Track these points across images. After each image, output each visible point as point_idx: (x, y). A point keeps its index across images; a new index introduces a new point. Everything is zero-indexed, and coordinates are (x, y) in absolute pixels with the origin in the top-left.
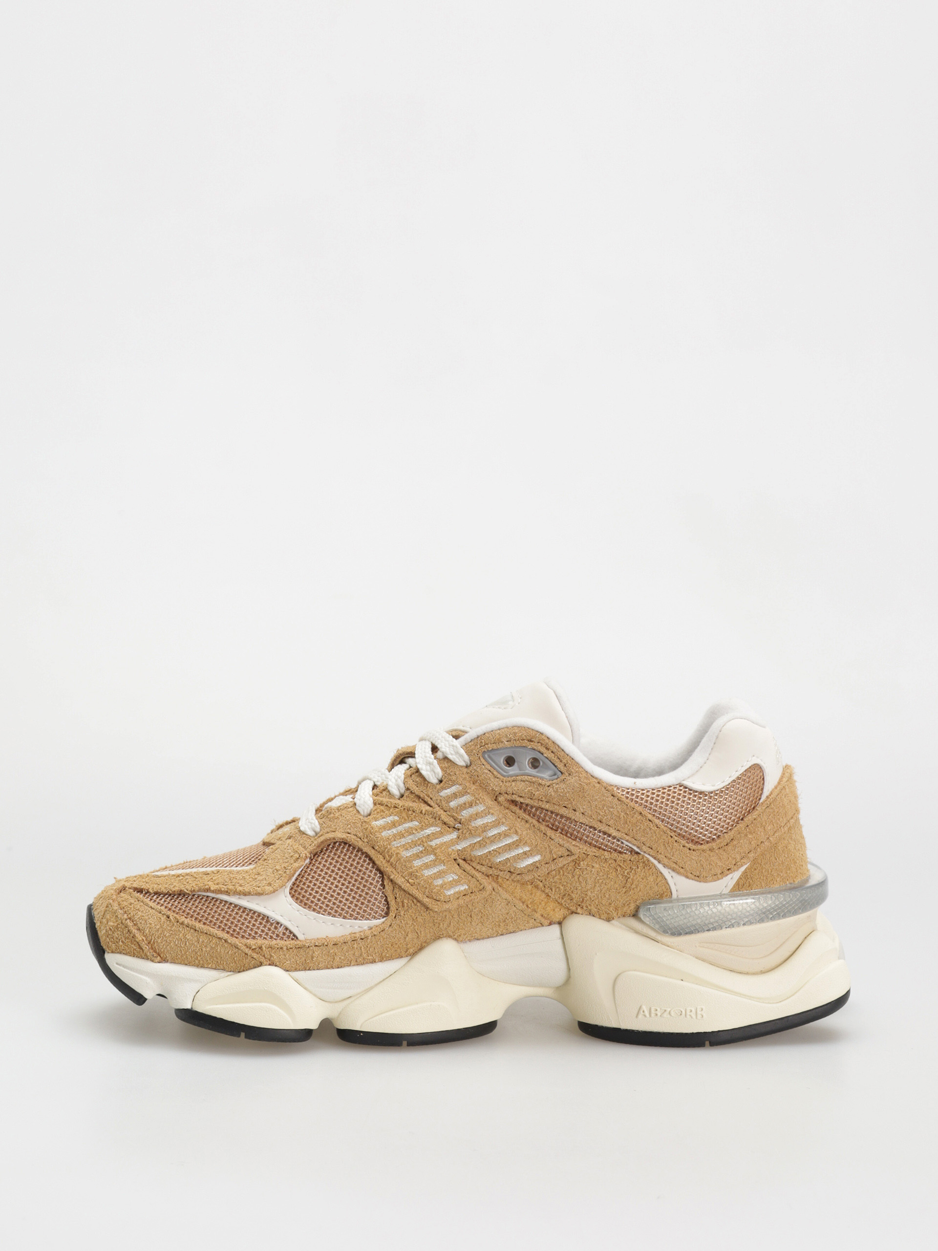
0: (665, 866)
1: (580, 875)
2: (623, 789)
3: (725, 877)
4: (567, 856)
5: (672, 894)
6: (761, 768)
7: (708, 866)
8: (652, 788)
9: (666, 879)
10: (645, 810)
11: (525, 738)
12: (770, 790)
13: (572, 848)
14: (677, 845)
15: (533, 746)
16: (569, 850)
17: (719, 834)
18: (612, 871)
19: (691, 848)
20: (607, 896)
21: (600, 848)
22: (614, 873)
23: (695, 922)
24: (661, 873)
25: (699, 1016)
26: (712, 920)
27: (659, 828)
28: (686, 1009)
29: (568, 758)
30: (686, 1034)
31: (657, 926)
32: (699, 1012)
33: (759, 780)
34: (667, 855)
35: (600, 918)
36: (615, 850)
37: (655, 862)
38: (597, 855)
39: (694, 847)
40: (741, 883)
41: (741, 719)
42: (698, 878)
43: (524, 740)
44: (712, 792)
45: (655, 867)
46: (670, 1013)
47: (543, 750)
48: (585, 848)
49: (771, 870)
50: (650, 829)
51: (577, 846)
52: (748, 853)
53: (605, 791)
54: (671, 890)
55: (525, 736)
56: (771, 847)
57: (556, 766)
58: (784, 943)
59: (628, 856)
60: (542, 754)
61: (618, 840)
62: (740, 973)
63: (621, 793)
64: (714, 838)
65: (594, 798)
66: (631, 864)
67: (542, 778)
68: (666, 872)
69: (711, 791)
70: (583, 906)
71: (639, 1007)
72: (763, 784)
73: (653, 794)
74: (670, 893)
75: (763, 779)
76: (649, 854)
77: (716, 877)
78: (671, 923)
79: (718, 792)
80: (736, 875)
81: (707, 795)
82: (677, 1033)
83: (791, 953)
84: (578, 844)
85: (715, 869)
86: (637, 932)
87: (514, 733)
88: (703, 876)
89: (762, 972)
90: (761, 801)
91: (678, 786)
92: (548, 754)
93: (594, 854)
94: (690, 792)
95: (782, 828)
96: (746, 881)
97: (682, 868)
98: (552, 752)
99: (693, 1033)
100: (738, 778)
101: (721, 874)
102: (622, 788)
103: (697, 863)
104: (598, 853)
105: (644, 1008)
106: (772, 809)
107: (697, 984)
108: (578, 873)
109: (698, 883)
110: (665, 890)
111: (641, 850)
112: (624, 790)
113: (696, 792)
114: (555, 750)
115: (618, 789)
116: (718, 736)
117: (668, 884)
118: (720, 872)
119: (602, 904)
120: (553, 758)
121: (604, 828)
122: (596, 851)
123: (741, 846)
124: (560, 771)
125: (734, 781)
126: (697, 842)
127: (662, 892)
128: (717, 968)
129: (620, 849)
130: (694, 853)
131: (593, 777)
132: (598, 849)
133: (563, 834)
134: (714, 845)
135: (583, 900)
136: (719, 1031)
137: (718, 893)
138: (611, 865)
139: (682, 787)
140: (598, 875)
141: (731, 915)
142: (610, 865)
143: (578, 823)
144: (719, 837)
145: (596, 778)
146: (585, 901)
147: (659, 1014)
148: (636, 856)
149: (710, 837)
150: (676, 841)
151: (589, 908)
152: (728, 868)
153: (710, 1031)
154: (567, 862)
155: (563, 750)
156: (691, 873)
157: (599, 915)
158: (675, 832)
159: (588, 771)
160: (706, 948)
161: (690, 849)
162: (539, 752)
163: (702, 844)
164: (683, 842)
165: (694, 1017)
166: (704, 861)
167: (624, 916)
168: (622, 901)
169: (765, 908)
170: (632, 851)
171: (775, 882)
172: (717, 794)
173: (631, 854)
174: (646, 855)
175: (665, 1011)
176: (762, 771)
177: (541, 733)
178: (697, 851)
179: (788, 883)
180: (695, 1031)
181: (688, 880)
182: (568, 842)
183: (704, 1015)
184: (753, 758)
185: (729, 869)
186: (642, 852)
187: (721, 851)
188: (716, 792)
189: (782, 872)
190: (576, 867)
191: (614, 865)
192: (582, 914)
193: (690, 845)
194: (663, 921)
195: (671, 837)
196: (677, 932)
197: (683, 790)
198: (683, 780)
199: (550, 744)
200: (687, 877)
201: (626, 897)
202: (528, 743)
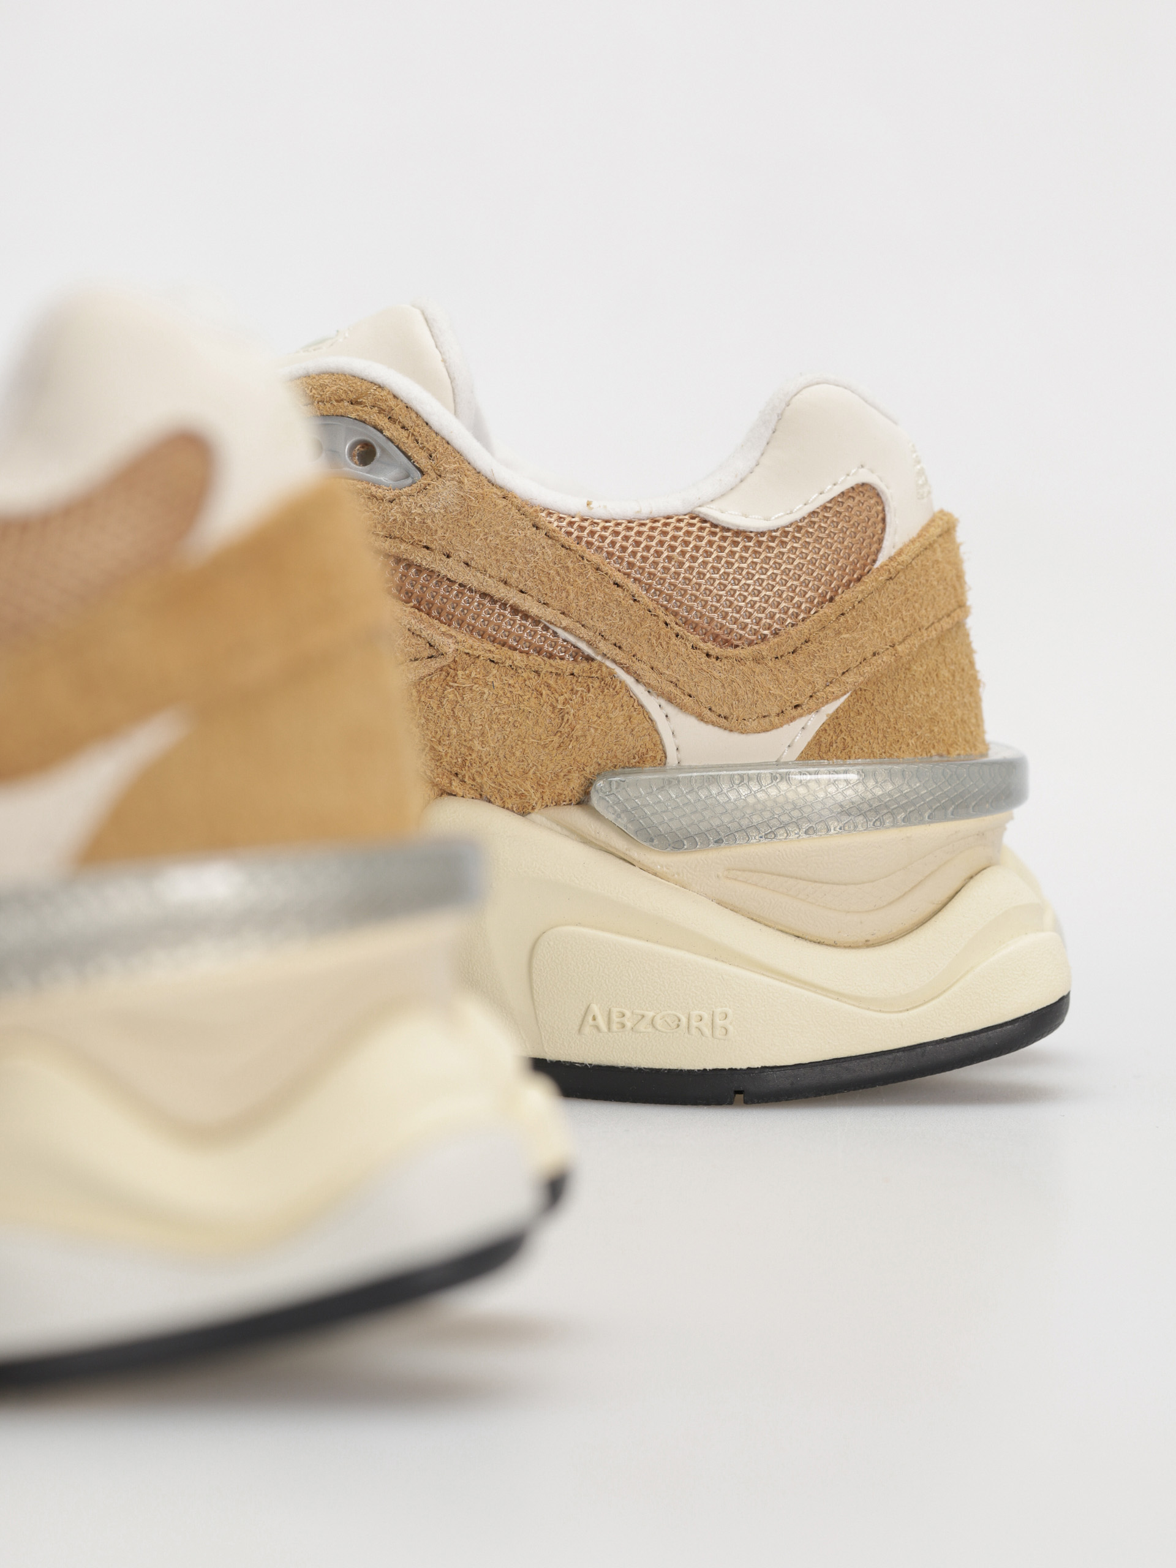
0: (650, 689)
1: (457, 702)
2: (561, 515)
3: (787, 723)
4: (429, 658)
5: (666, 757)
6: (878, 495)
7: (750, 695)
8: (628, 519)
9: (652, 721)
10: (609, 563)
11: (344, 396)
12: (899, 546)
13: (438, 640)
14: (678, 643)
15: (360, 413)
16: (432, 644)
17: (778, 627)
18: (528, 695)
19: (711, 652)
20: (518, 754)
21: (504, 644)
22: (533, 701)
23: (718, 822)
24: (642, 706)
25: (719, 1032)
26: (756, 819)
27: (639, 601)
28: (689, 1015)
29: (438, 439)
30: (690, 1072)
31: (631, 829)
32: (719, 1022)
33: (872, 520)
34: (655, 664)
35: (504, 807)
36: (539, 651)
37: (629, 680)
38: (496, 657)
39: (716, 650)
40: (826, 739)
41: (837, 385)
42: (724, 720)
43: (342, 400)
44: (763, 534)
45: (628, 691)
46: (652, 1023)
47: (383, 422)
48: (473, 643)
49: (896, 718)
50: (619, 604)
51: (451, 636)
52: (843, 673)
53: (518, 516)
54: (663, 747)
55: (346, 392)
56: (897, 669)
57: (409, 458)
58: (920, 882)
59: (567, 665)
60: (381, 431)
61: (546, 628)
62: (819, 943)
63: (556, 524)
64: (766, 636)
65: (492, 530)
66: (574, 681)
67: (377, 484)
68: (652, 704)
69: (761, 530)
70: (464, 776)
71: (584, 1009)
72: (883, 530)
73: (629, 529)
74: (661, 752)
75: (884, 520)
76: (614, 661)
77: (768, 722)
78: (663, 822)
79: (778, 534)
80: (813, 722)
81: (752, 538)
82: (670, 1070)
83: (939, 906)
84: (453, 633)
85: (766, 703)
86: (586, 841)
87: (321, 385)
88: (738, 717)
89: (868, 944)
90: (877, 565)
91: (687, 517)
92: (393, 431)
93: (491, 656)
94: (713, 529)
95: (923, 631)
96: (838, 736)
97: (690, 696)
98: (403, 427)
99: (705, 1070)
100: (825, 508)
101: (778, 715)
102: (559, 513)
103: (723, 685)
104: (499, 653)
105: (595, 1009)
106: (901, 584)
107: (716, 959)
108: (451, 696)
109: (726, 734)
110: (650, 746)
111: (596, 648)
112: (564, 519)
113: (728, 530)
114: (408, 423)
115: (550, 514)
116: (782, 414)
117: (656, 731)
118: (776, 710)
119: (506, 771)
120: (404, 440)
121: (514, 598)
122: (493, 649)
123: (826, 657)
124: (419, 469)
125: (814, 513)
126: (727, 641)
127: (645, 751)
128: (764, 928)
129: (551, 649)
130: (718, 663)
131: (493, 485)
132: (499, 646)
133: (420, 610)
134: (763, 647)
135: (464, 761)
136: (764, 1068)
137: (773, 759)
138: (527, 682)
139: (697, 519)
140: (497, 703)
141: (800, 809)
142: (525, 680)
143: (456, 587)
144: (776, 633)
145: (500, 488)
146: (468, 763)
147: (629, 1025)
148: (585, 665)
149: (756, 632)
150: (677, 635)
151: (478, 780)
152: (795, 703)
153: (745, 1067)
154: (427, 671)
155: (427, 424)
156: (710, 709)
157: (502, 799)
158: (676, 614)
159: (483, 472)
160: (740, 881)
161: (708, 655)
162: (375, 427)
163: (737, 646)
164: (694, 638)
165: (707, 1031)
166: (740, 683)
167: (557, 804)
168: (551, 766)
169: (879, 798)
170: (577, 654)
171: (904, 746)
172: (776, 537)
173: (575, 660)
174: (609, 663)
175: (643, 1016)
176: (882, 502)
177: (380, 387)
178: (725, 661)
179: (933, 752)
180: (710, 1066)
181: (702, 725)
182: (432, 625)
183: (731, 1028)
184: (861, 470)
185: (796, 707)
186: (598, 654)
187: (780, 664)
188: (774, 534)
189: (920, 727)
190: (447, 685)
191: (534, 681)
192: (463, 797)
193: (709, 646)
194: (645, 816)
195: (667, 624)
196: (677, 842)
197: (699, 525)
198: (700, 506)
199: (397, 411)
200: (701, 718)
201: (560, 757)
202: (351, 407)
